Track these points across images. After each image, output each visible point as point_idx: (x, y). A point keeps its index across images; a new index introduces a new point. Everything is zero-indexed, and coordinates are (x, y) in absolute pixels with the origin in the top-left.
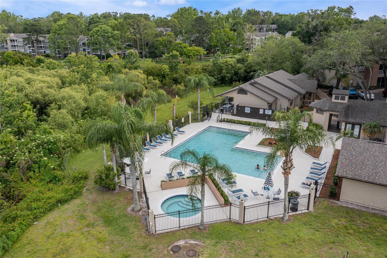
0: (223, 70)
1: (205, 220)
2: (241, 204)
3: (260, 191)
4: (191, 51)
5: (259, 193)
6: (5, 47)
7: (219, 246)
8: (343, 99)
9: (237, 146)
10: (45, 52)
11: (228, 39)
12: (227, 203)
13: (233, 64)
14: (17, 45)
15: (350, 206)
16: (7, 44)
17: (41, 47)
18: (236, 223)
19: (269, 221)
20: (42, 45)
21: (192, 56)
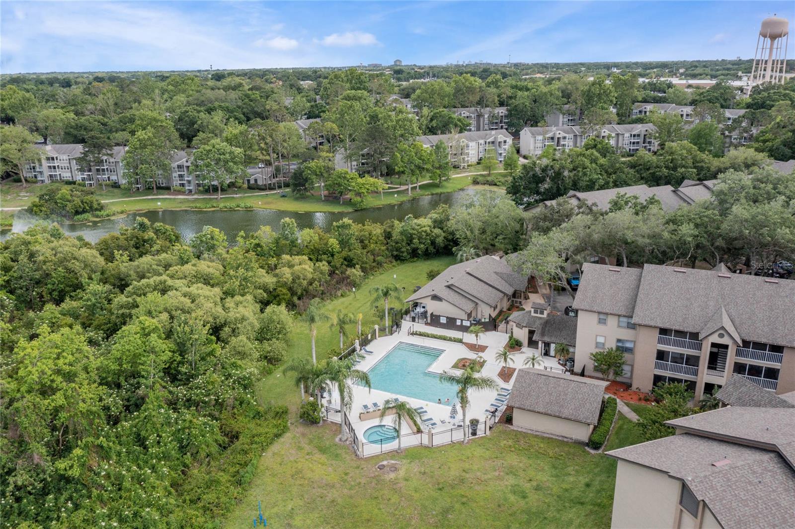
0: (414, 239)
1: (402, 446)
2: (429, 431)
3: (448, 419)
4: (363, 184)
5: (447, 421)
6: (38, 170)
7: (413, 464)
8: (542, 313)
9: (430, 370)
10: (109, 178)
11: (421, 161)
12: (419, 431)
13: (429, 231)
14: (58, 166)
15: (520, 430)
16: (41, 165)
17: (103, 170)
18: (427, 447)
19: (453, 444)
20: (105, 167)
21: (366, 194)
